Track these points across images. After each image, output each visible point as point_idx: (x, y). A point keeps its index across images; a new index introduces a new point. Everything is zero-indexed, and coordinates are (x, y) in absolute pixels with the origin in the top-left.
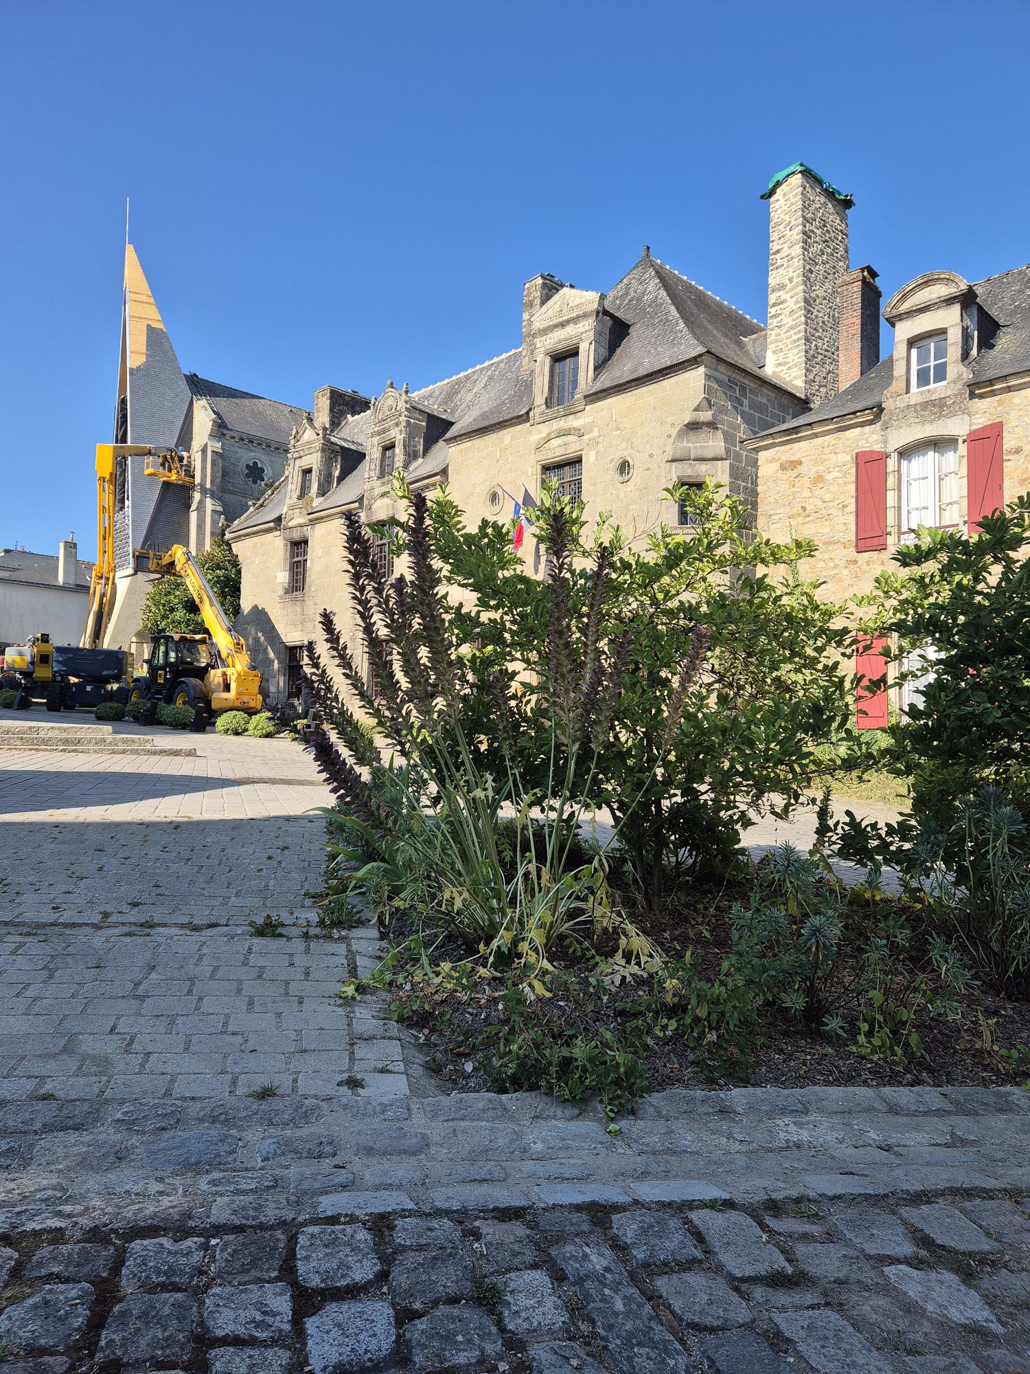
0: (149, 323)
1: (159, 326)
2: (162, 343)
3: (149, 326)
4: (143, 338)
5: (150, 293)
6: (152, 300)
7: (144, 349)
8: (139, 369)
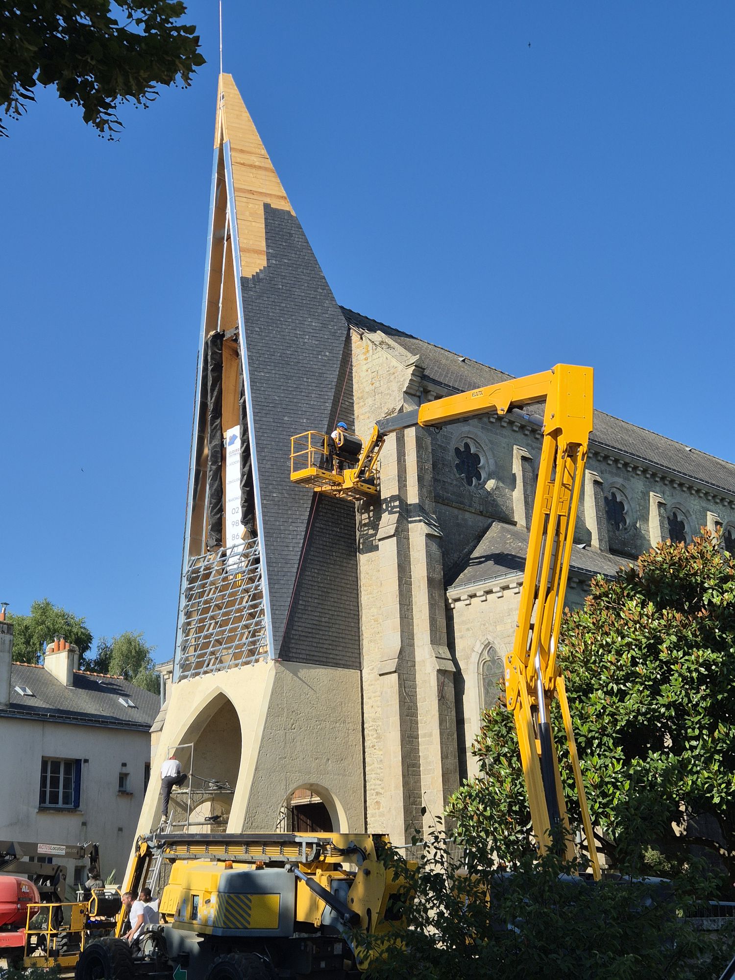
0: (268, 200)
1: (284, 205)
2: (291, 235)
3: (267, 206)
4: (259, 226)
5: (264, 152)
6: (269, 164)
7: (263, 245)
8: (256, 278)
